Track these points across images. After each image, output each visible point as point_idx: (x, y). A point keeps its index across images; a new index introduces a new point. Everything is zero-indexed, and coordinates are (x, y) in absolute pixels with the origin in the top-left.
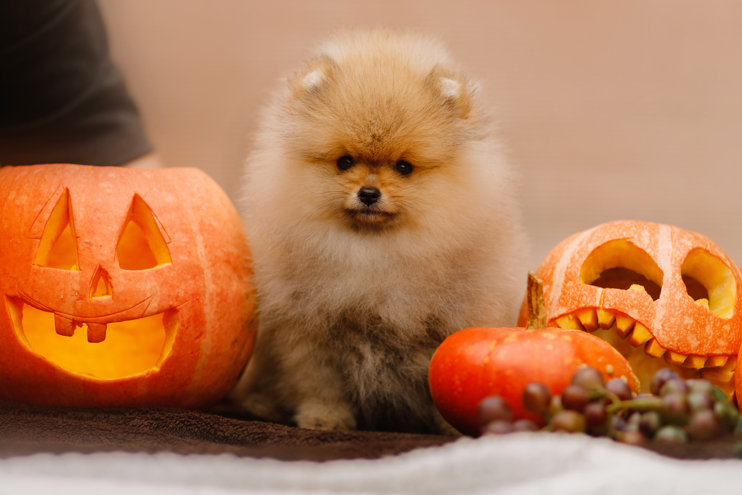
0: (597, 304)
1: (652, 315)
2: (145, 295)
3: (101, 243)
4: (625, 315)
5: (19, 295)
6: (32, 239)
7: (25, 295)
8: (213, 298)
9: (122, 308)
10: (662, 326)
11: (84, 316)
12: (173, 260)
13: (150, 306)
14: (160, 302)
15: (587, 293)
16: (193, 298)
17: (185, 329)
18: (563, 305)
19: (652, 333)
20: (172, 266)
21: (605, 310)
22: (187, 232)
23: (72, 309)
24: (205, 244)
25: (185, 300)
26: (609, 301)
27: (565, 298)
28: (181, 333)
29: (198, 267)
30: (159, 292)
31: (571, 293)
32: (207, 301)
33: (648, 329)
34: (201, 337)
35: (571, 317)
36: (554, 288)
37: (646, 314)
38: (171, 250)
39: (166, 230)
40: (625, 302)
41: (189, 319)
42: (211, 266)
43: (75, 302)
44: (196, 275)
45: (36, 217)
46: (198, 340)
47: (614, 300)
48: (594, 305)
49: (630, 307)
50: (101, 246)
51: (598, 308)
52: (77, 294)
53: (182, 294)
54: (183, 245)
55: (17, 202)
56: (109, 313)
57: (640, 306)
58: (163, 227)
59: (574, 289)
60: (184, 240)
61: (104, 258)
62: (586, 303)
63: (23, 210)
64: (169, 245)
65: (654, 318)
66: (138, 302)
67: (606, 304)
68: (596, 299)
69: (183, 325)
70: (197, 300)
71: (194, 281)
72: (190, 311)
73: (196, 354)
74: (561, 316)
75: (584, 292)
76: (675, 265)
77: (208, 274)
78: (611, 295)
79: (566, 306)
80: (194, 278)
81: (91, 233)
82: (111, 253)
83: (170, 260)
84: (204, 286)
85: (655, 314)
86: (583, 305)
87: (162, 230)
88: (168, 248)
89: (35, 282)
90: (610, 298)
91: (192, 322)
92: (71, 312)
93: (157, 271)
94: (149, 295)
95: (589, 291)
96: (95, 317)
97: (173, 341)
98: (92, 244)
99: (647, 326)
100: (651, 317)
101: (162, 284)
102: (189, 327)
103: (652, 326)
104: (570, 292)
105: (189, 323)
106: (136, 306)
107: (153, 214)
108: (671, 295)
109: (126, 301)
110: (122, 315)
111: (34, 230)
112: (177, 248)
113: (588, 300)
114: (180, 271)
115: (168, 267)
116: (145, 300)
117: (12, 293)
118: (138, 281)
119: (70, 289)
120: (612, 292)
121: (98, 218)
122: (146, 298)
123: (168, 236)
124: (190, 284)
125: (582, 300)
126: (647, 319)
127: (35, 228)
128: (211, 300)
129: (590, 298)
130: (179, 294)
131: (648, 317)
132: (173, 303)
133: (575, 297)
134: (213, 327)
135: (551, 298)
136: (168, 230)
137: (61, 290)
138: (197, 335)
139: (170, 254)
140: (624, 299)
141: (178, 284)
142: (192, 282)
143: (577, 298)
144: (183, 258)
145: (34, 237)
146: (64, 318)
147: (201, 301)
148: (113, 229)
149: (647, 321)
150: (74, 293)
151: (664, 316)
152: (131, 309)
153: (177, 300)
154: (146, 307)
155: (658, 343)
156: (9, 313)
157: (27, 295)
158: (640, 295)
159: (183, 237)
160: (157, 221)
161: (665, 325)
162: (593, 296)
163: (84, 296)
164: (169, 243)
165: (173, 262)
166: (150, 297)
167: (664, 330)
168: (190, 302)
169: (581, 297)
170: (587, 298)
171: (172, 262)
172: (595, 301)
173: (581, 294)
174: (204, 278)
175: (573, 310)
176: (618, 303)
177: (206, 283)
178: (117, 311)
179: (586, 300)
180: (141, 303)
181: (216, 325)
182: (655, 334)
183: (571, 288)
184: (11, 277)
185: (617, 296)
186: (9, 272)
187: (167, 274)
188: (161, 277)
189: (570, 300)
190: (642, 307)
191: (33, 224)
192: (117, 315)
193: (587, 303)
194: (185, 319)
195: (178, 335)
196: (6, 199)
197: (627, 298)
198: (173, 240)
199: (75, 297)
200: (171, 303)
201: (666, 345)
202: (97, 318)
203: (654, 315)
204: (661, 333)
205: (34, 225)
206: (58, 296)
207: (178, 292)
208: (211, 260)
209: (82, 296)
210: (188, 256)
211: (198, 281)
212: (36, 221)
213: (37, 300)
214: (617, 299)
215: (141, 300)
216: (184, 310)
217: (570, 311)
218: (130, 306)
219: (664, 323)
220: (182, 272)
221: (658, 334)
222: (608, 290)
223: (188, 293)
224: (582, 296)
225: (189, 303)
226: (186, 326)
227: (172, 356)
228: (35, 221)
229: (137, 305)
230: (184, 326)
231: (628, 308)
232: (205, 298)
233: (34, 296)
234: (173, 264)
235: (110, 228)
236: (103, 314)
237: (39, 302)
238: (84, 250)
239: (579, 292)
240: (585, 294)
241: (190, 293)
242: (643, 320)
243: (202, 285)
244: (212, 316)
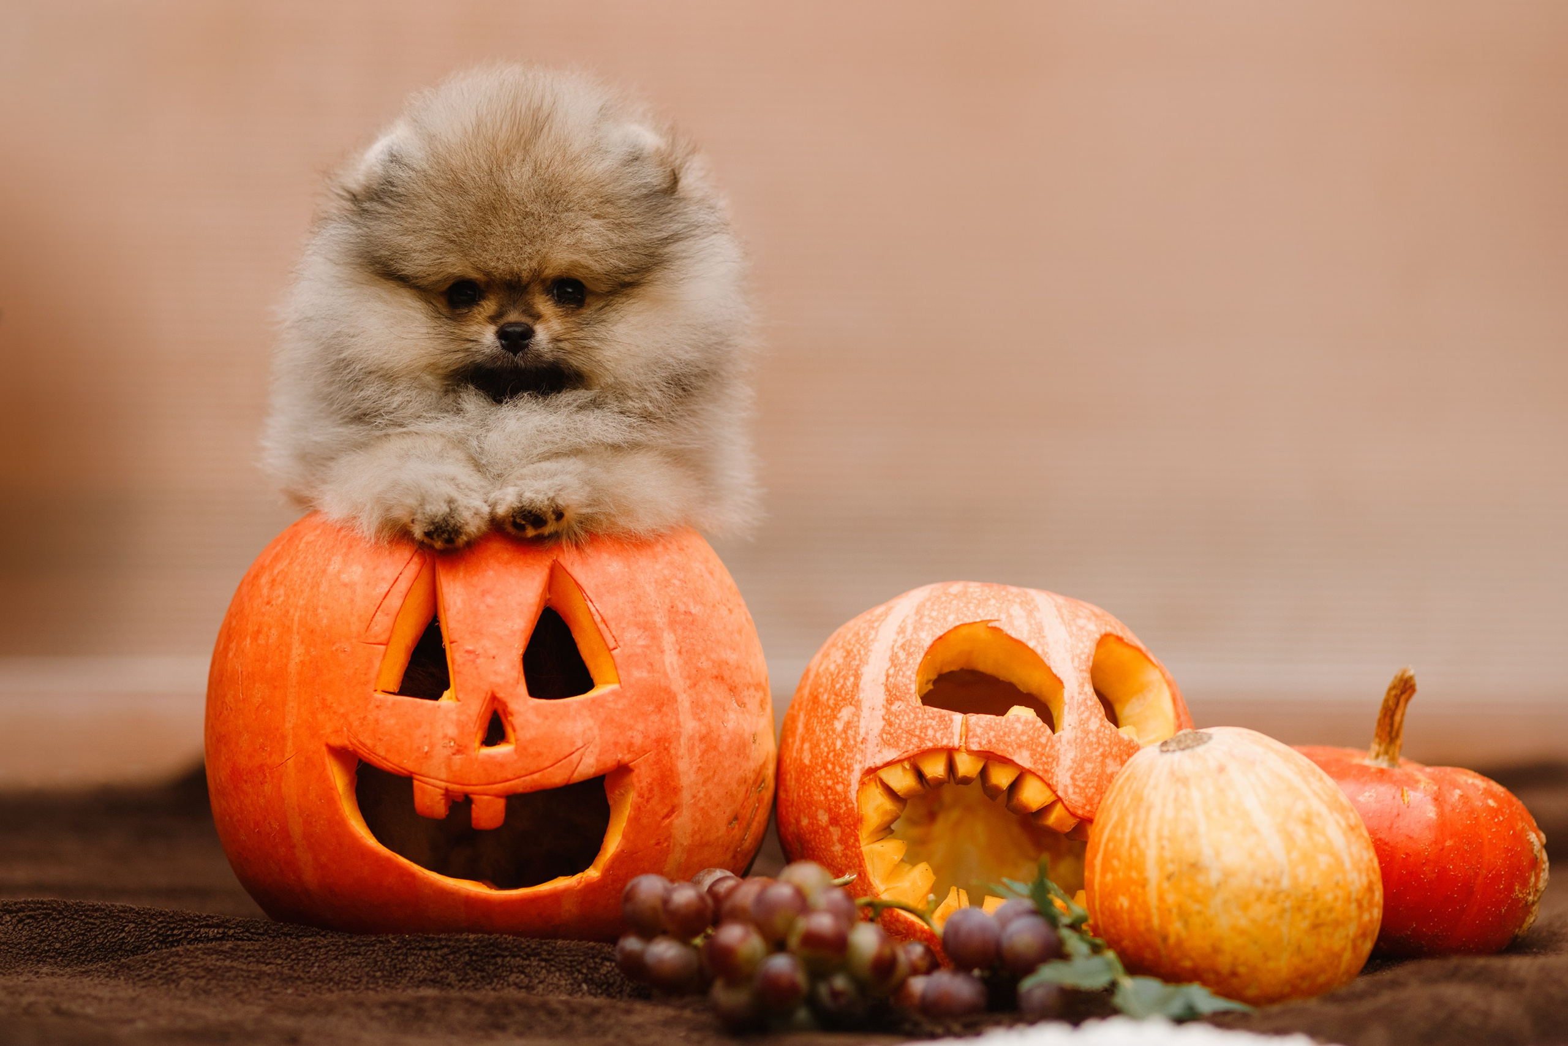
0: (956, 742)
1: (1053, 760)
2: (572, 744)
3: (494, 652)
4: (1005, 761)
5: (350, 746)
6: (372, 645)
7: (361, 747)
8: (693, 745)
9: (533, 767)
10: (1072, 778)
11: (466, 782)
12: (621, 679)
13: (581, 763)
14: (600, 755)
15: (934, 723)
16: (658, 746)
17: (645, 803)
18: (889, 745)
19: (1054, 792)
20: (620, 690)
21: (970, 752)
22: (647, 627)
23: (443, 770)
24: (678, 648)
25: (645, 751)
26: (977, 736)
27: (892, 731)
28: (638, 809)
29: (667, 690)
30: (597, 738)
31: (903, 722)
32: (682, 751)
33: (1049, 786)
34: (674, 816)
35: (907, 765)
36: (865, 712)
37: (1044, 759)
38: (618, 660)
39: (609, 625)
40: (1007, 739)
41: (651, 784)
42: (690, 687)
43: (449, 759)
44: (663, 704)
45: (378, 605)
46: (667, 821)
47: (986, 736)
48: (951, 745)
49: (1015, 746)
50: (494, 658)
51: (958, 750)
52: (452, 744)
53: (638, 740)
54: (639, 651)
55: (345, 577)
56: (510, 776)
57: (1032, 745)
58: (603, 620)
59: (908, 715)
60: (641, 642)
61: (500, 680)
62: (934, 741)
63: (354, 591)
64: (614, 652)
65: (1057, 765)
66: (561, 757)
67: (973, 743)
68: (952, 733)
69: (641, 796)
70: (666, 749)
71: (659, 716)
72: (653, 769)
73: (665, 845)
74: (888, 764)
75: (929, 721)
76: (1081, 668)
77: (684, 701)
78: (981, 727)
79: (897, 746)
80: (660, 711)
81: (477, 633)
82: (512, 669)
83: (617, 680)
84: (678, 724)
85: (1058, 758)
86: (930, 745)
87: (602, 626)
88: (612, 657)
89: (378, 723)
90: (979, 731)
91: (656, 789)
92: (444, 776)
93: (593, 700)
94: (579, 744)
95: (937, 719)
96: (485, 785)
97: (624, 824)
98: (478, 654)
99: (1046, 779)
100: (1052, 764)
101: (603, 724)
102: (651, 798)
103: (1055, 779)
104: (900, 721)
105: (651, 790)
106: (557, 763)
107: (586, 598)
108: (1083, 723)
109: (539, 754)
110: (533, 780)
111: (376, 628)
112: (629, 656)
113: (938, 735)
114: (635, 698)
115: (613, 693)
116: (573, 753)
117: (336, 741)
118: (561, 718)
119: (440, 735)
120: (980, 721)
121: (488, 606)
122: (574, 749)
123: (613, 637)
124: (654, 722)
125: (926, 735)
126: (1046, 767)
127: (376, 625)
128: (691, 749)
129: (942, 732)
130: (634, 741)
131: (1047, 763)
132: (624, 757)
133: (914, 730)
134: (694, 797)
135: (862, 731)
136: (612, 625)
137: (425, 736)
138: (666, 811)
139: (616, 668)
140: (1005, 734)
141: (632, 722)
142: (655, 718)
143: (917, 733)
144: (640, 674)
145: (375, 642)
146: (430, 787)
147: (673, 752)
148: (516, 627)
149: (1046, 771)
150: (447, 741)
151: (1074, 761)
152: (549, 769)
153: (629, 751)
154: (575, 765)
155: (1067, 809)
156: (332, 778)
157: (364, 745)
158: (1031, 725)
159: (639, 637)
160: (593, 609)
161: (1077, 776)
162: (947, 729)
163: (466, 747)
164: (614, 649)
165: (622, 683)
166: (582, 747)
167: (1075, 786)
168: (653, 753)
169: (924, 731)
170: (936, 731)
171: (620, 682)
172: (952, 737)
173: (924, 725)
174: (677, 709)
175: (911, 753)
176: (994, 740)
177: (682, 718)
178: (523, 772)
179: (934, 736)
180: (566, 757)
181: (699, 792)
182: (1060, 793)
183: (903, 713)
184: (335, 713)
185: (992, 729)
186: (332, 703)
187: (612, 705)
188: (601, 710)
189: (904, 735)
190: (1037, 746)
191: (373, 618)
192: (524, 781)
193: (937, 740)
194: (644, 784)
195: (633, 813)
196: (324, 571)
197: (1010, 731)
198: (621, 644)
199: (450, 749)
200: (620, 756)
201: (1080, 812)
202: (489, 787)
203: (1056, 759)
204: (1070, 790)
205: (375, 619)
206: (419, 748)
207: (632, 737)
208: (689, 677)
209: (461, 748)
210: (649, 672)
211: (667, 715)
212: (378, 613)
213: (383, 753)
214: (992, 734)
215: (567, 753)
216: (643, 768)
217: (906, 755)
218: (547, 764)
219: (1075, 773)
220: (638, 700)
221: (1066, 792)
222: (973, 718)
223: (649, 737)
224: (926, 728)
225: (651, 756)
226: (646, 797)
227: (623, 851)
228: (376, 611)
229: (560, 761)
230: (643, 797)
231: (1012, 748)
232: (680, 745)
233: (377, 747)
234: (621, 687)
235: (509, 624)
236: (499, 779)
237: (385, 759)
238: (464, 664)
239: (920, 722)
240: (930, 725)
241: (653, 737)
242: (1039, 769)
243: (673, 722)
244: (693, 777)
